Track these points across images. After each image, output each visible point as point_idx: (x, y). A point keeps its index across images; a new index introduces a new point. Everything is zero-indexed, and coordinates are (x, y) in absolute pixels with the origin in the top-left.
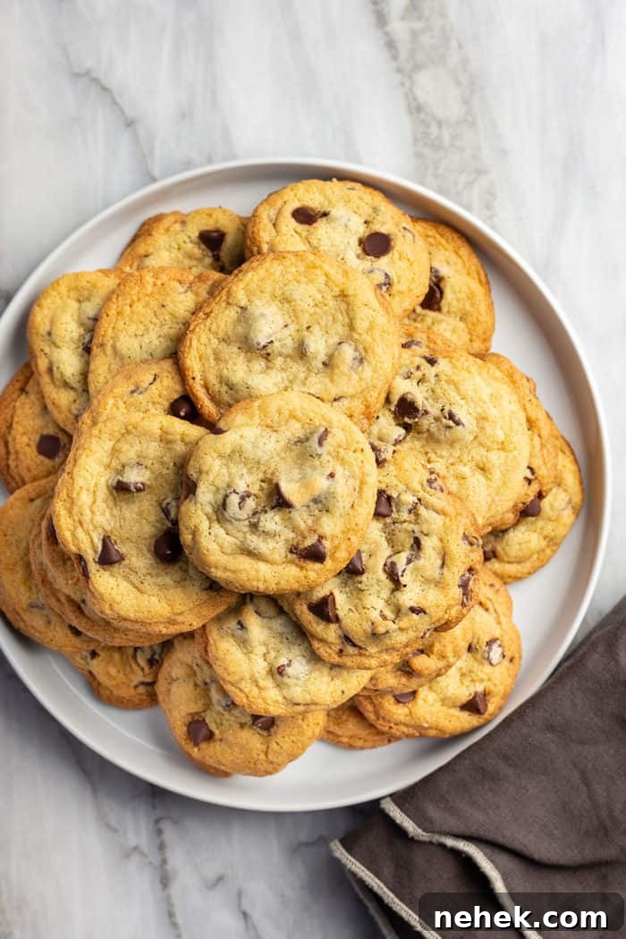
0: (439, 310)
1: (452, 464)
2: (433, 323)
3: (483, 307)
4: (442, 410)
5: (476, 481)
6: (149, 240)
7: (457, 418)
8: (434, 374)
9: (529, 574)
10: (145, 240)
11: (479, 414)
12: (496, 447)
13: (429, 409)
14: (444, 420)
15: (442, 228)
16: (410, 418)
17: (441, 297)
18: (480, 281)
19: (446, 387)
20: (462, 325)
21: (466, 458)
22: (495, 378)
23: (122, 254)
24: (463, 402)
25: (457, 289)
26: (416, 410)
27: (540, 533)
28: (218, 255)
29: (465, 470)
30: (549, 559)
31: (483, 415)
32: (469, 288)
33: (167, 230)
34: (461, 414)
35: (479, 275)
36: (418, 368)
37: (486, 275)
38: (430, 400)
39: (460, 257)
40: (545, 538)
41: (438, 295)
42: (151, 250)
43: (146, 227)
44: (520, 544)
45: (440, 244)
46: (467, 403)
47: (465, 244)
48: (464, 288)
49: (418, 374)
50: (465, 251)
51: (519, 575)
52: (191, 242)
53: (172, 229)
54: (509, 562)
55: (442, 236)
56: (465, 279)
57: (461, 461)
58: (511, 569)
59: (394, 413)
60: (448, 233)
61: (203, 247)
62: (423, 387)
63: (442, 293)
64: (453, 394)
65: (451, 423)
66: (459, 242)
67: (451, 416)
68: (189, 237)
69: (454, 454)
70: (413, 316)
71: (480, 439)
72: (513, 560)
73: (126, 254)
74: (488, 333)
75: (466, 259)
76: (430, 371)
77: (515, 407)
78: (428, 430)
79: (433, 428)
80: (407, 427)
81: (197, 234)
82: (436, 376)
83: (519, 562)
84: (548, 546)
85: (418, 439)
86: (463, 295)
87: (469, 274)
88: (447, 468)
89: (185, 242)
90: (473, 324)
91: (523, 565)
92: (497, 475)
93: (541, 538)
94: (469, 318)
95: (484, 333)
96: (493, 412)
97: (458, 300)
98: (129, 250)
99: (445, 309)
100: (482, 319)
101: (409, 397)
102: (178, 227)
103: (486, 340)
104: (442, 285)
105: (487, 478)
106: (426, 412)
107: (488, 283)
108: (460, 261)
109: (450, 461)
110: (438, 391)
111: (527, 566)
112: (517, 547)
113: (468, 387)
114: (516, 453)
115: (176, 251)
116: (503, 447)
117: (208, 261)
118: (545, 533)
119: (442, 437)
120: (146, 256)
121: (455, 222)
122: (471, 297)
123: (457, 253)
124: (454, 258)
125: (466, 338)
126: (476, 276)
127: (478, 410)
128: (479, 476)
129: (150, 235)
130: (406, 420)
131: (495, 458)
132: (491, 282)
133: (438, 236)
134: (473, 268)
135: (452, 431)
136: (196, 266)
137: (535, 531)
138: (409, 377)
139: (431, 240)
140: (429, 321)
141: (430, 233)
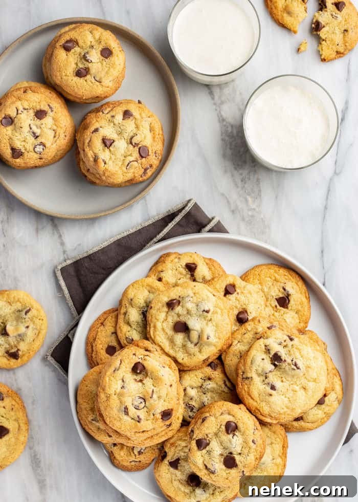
0: (287, 308)
1: (292, 384)
2: (284, 313)
3: (306, 309)
4: (292, 361)
5: (301, 393)
6: (164, 265)
7: (298, 366)
8: (291, 344)
9: (316, 428)
10: (162, 265)
11: (308, 365)
12: (312, 380)
13: (286, 359)
14: (292, 366)
15: (292, 273)
16: (278, 362)
17: (289, 302)
18: (306, 297)
19: (295, 350)
20: (296, 315)
21: (298, 383)
22: (317, 350)
23: (151, 269)
24: (301, 358)
25: (296, 300)
26: (281, 360)
27: (323, 411)
28: (193, 274)
29: (297, 388)
30: (325, 422)
31: (309, 366)
32: (301, 300)
33: (172, 261)
34: (300, 364)
35: (305, 293)
36: (285, 341)
37: (309, 295)
38: (288, 355)
39: (298, 285)
40: (325, 413)
41: (287, 301)
42: (164, 269)
43: (162, 258)
44: (314, 415)
45: (290, 279)
46: (303, 359)
47: (301, 280)
48: (299, 300)
49: (285, 344)
50: (300, 283)
51: (312, 428)
52: (182, 267)
53: (174, 261)
54: (308, 422)
55: (291, 276)
56: (300, 295)
57: (296, 383)
58: (309, 425)
59: (271, 358)
60: (294, 274)
61: (187, 270)
62: (286, 349)
63: (289, 301)
64: (298, 354)
65: (295, 368)
66: (298, 279)
67: (296, 365)
68: (181, 265)
69: (293, 380)
70: (275, 309)
71: (305, 376)
72: (309, 421)
73: (152, 270)
74: (307, 320)
75: (300, 287)
76: (290, 343)
77: (323, 364)
78: (284, 368)
79: (287, 368)
80: (275, 365)
81: (185, 264)
82: (292, 345)
83: (312, 423)
84: (325, 417)
85: (279, 371)
86: (298, 303)
87: (301, 293)
88: (289, 385)
89: (179, 267)
90: (301, 315)
91: (314, 424)
92: (310, 393)
93: (323, 413)
94: (300, 313)
95: (306, 320)
96: (313, 365)
97: (296, 305)
98: (154, 268)
99: (290, 308)
100: (305, 314)
101: (279, 354)
102: (176, 260)
103: (306, 323)
104: (289, 298)
105: (306, 393)
106: (285, 361)
107: (309, 297)
108: (297, 287)
109: (291, 383)
110: (292, 352)
111: (316, 425)
112: (312, 416)
113: (304, 353)
114: (320, 384)
115: (174, 271)
116: (315, 380)
117: (189, 276)
118: (325, 411)
119: (290, 373)
120: (162, 272)
121: (297, 270)
122: (302, 303)
123: (297, 284)
124: (295, 286)
125: (298, 321)
126: (304, 294)
127: (308, 363)
128: (302, 391)
129: (164, 262)
130: (276, 363)
131: (311, 385)
132: (311, 297)
133: (289, 276)
134: (303, 291)
135: (295, 371)
136: (183, 278)
137: (320, 410)
138: (280, 344)
139: (286, 277)
140: (282, 312)
141: (286, 274)
